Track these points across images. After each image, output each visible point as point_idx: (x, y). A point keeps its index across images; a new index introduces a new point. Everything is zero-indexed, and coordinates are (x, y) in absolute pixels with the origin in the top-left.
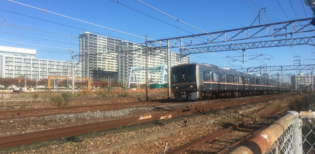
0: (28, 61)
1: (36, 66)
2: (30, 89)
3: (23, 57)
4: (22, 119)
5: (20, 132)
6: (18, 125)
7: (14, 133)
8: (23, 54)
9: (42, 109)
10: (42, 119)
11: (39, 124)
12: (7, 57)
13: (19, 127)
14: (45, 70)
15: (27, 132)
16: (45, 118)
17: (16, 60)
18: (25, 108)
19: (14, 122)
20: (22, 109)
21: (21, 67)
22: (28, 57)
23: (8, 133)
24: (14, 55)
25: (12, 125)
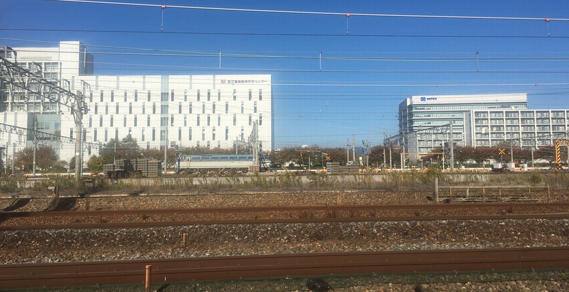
0: (513, 116)
1: (528, 122)
2: (521, 165)
3: (504, 110)
4: (520, 222)
5: (521, 243)
6: (514, 231)
7: (511, 246)
8: (504, 105)
9: (551, 204)
10: (558, 223)
11: (554, 233)
12: (477, 113)
13: (516, 234)
14: (547, 129)
15: (534, 245)
16: (564, 222)
17: (493, 116)
18: (518, 201)
19: (507, 225)
20: (515, 202)
21: (502, 128)
22: (513, 109)
23: (502, 244)
24: (489, 108)
25: (505, 230)
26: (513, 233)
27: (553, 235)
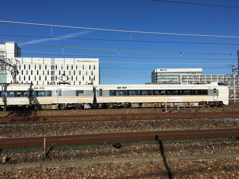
0: (196, 77)
1: (203, 80)
3: (193, 75)
4: (198, 120)
5: (198, 128)
6: (196, 123)
7: (194, 129)
8: (193, 73)
9: (210, 113)
10: (213, 120)
13: (196, 125)
15: (203, 129)
16: (215, 120)
17: (189, 77)
18: (198, 112)
19: (193, 121)
20: (196, 112)
21: (192, 82)
22: (197, 74)
23: (191, 128)
24: (187, 74)
25: (192, 123)
26: (195, 124)
27: (211, 125)
